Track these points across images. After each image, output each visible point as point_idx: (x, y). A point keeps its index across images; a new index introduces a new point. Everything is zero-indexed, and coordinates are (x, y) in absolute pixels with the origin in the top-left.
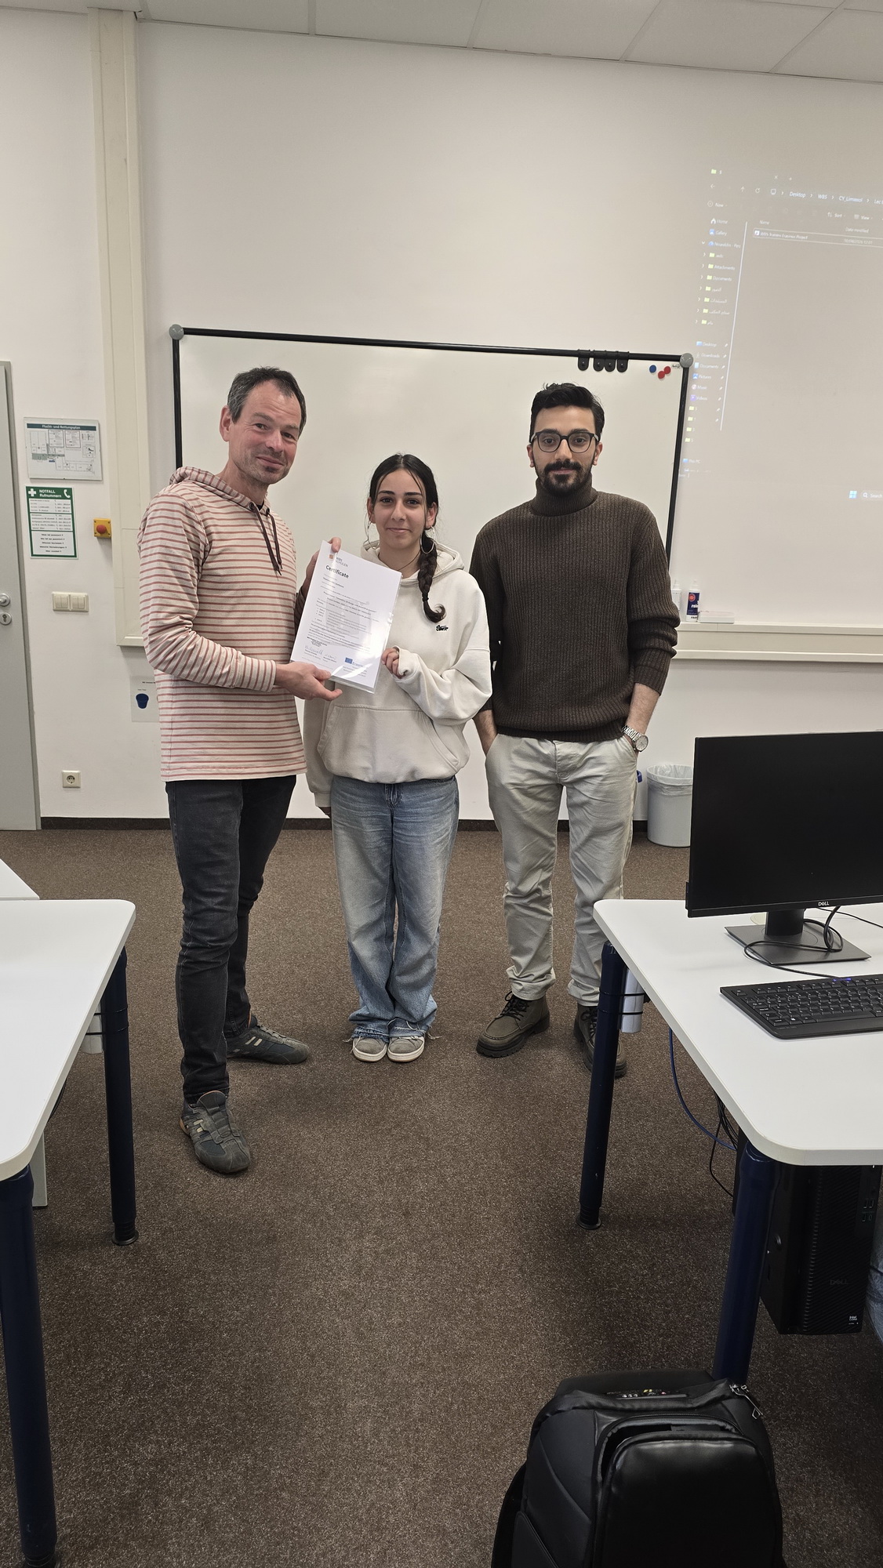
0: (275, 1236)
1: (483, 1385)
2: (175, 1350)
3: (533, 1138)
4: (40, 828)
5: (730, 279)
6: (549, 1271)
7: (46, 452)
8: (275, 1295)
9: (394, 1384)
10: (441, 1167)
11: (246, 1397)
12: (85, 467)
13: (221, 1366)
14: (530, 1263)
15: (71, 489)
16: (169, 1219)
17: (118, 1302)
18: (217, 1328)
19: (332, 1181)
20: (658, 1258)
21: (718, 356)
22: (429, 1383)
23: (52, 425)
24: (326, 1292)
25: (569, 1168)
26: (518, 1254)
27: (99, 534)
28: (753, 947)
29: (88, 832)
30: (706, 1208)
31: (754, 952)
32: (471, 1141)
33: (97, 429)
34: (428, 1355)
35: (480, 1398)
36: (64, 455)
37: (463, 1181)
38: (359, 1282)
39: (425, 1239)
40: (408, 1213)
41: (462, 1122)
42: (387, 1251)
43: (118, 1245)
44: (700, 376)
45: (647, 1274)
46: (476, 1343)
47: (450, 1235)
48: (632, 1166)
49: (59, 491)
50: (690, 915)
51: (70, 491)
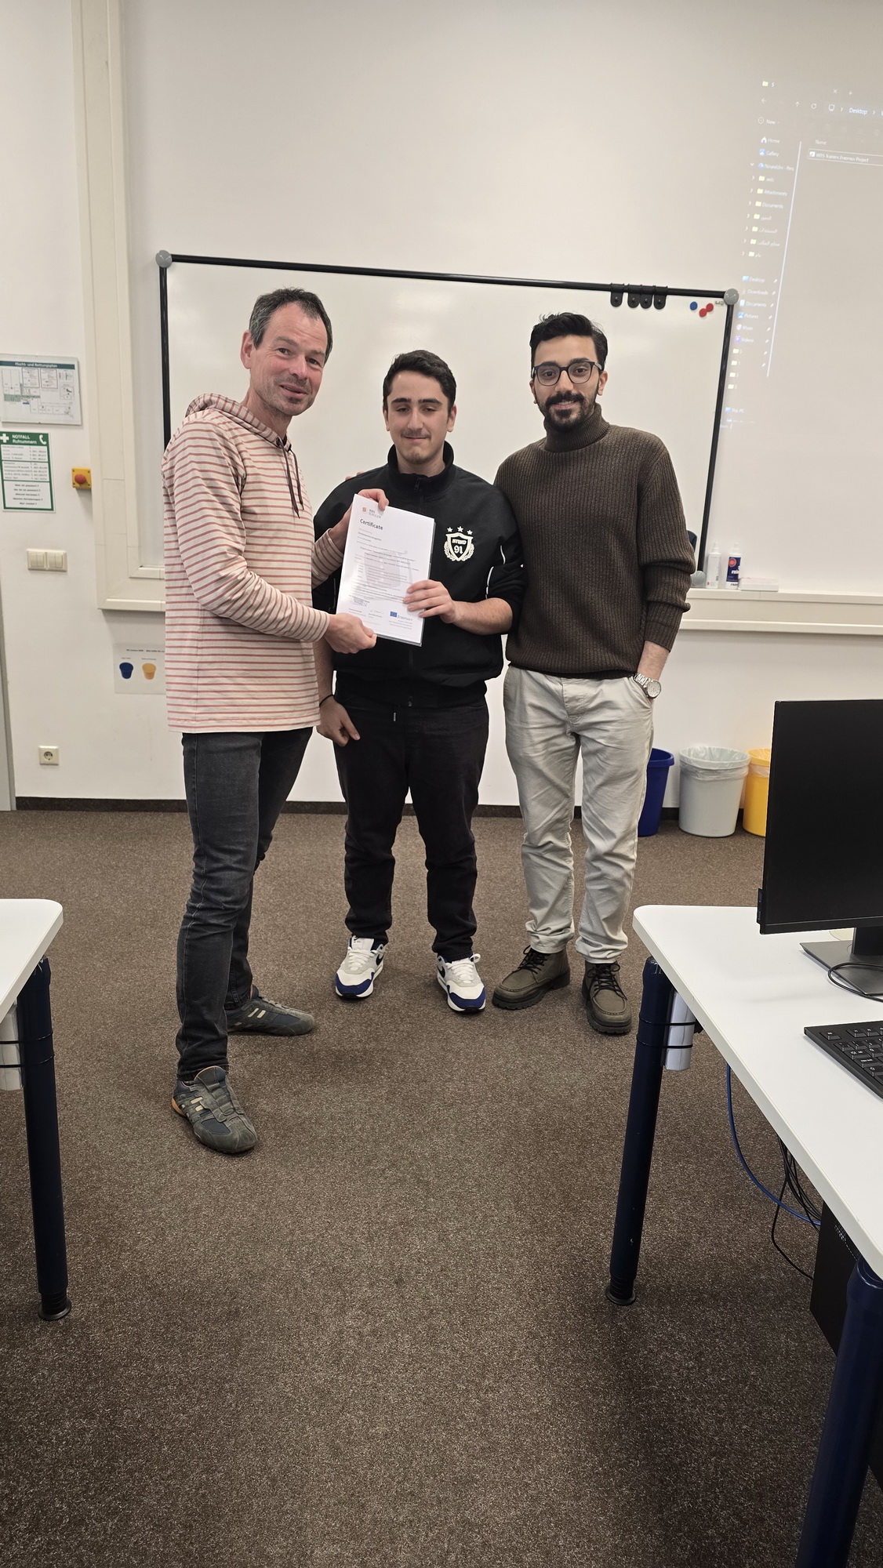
0: (237, 1311)
1: (488, 1525)
2: (101, 1468)
3: (553, 1182)
4: (15, 808)
5: (781, 206)
6: (573, 1362)
7: (19, 393)
8: (232, 1392)
9: (375, 1521)
10: (444, 1220)
11: (185, 1540)
12: (62, 411)
13: (157, 1493)
14: (549, 1350)
15: (47, 434)
16: (112, 1286)
17: (36, 1399)
18: (157, 1438)
19: (311, 1236)
20: (706, 1344)
21: (766, 293)
22: (419, 1521)
23: (26, 363)
24: (296, 1388)
25: (596, 1222)
26: (534, 1338)
27: (77, 485)
28: (838, 971)
29: (68, 813)
30: (763, 1277)
31: (840, 976)
32: (479, 1185)
33: (76, 367)
34: (420, 1480)
35: (484, 1544)
36: (39, 397)
37: (469, 1238)
38: (338, 1375)
39: (421, 1317)
40: (401, 1280)
41: (469, 1162)
42: (374, 1332)
43: (45, 1320)
44: (746, 315)
45: (693, 1367)
46: (481, 1464)
47: (451, 1310)
48: (672, 1222)
49: (34, 437)
50: (763, 931)
51: (46, 437)
